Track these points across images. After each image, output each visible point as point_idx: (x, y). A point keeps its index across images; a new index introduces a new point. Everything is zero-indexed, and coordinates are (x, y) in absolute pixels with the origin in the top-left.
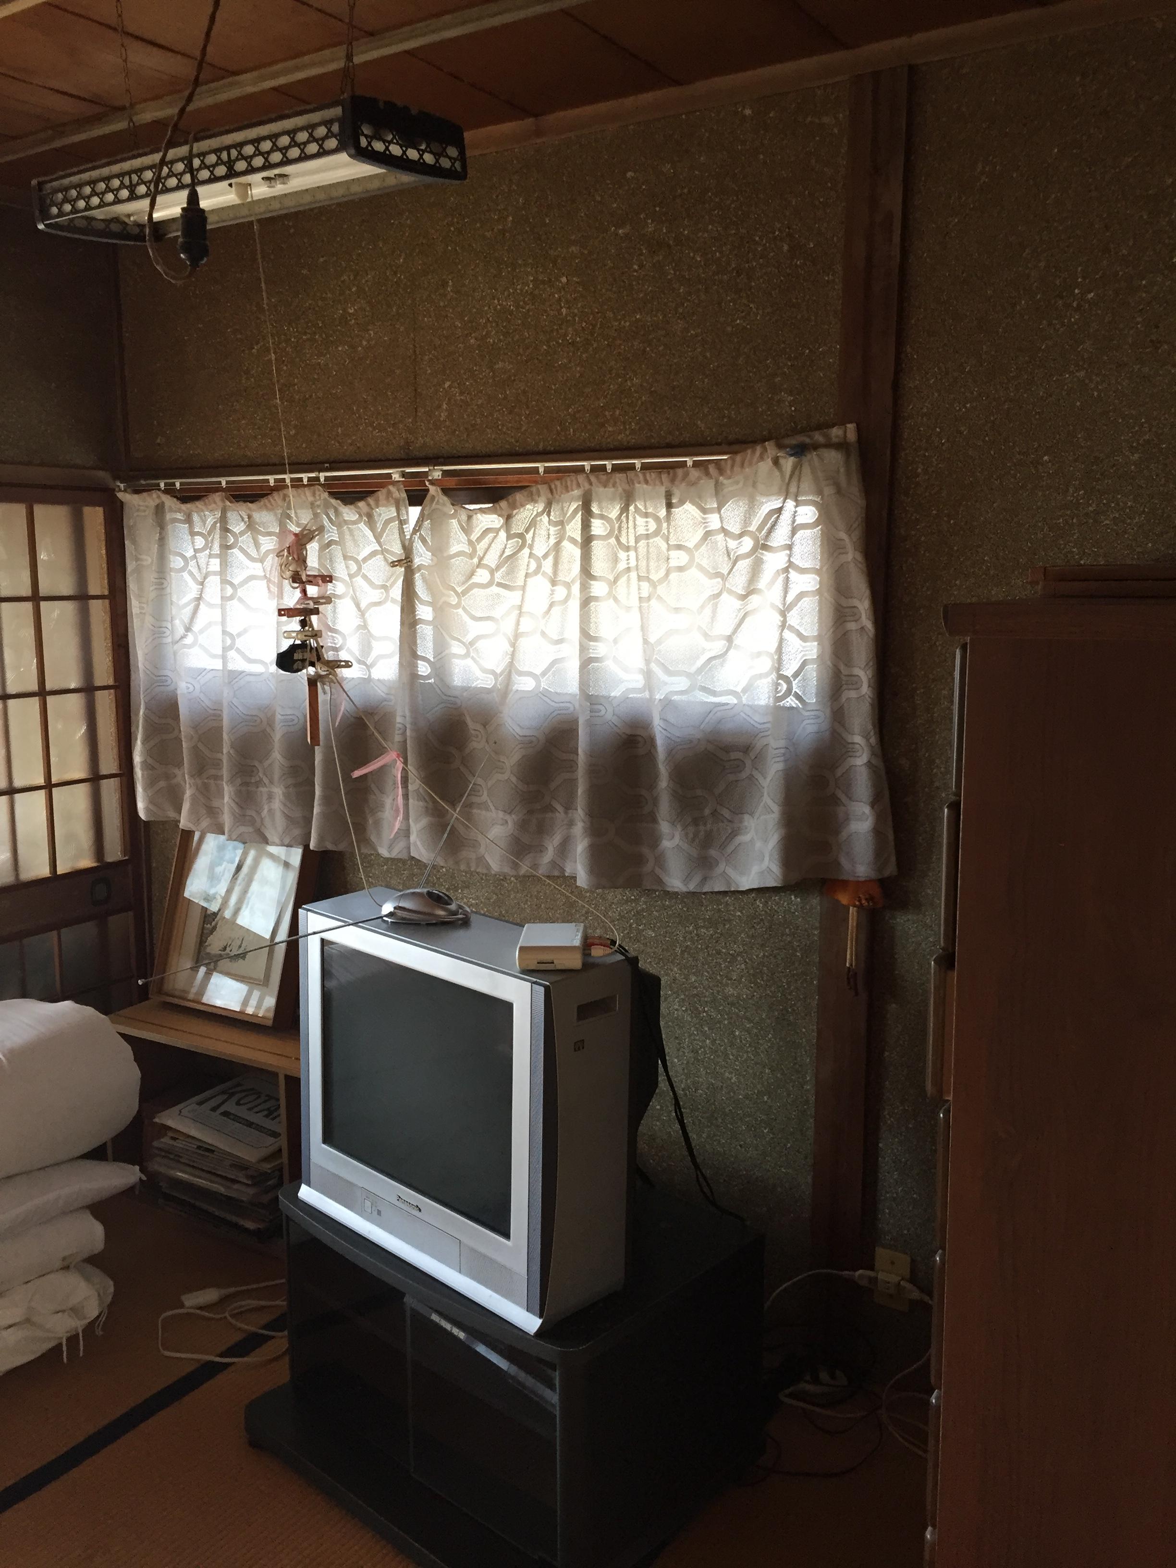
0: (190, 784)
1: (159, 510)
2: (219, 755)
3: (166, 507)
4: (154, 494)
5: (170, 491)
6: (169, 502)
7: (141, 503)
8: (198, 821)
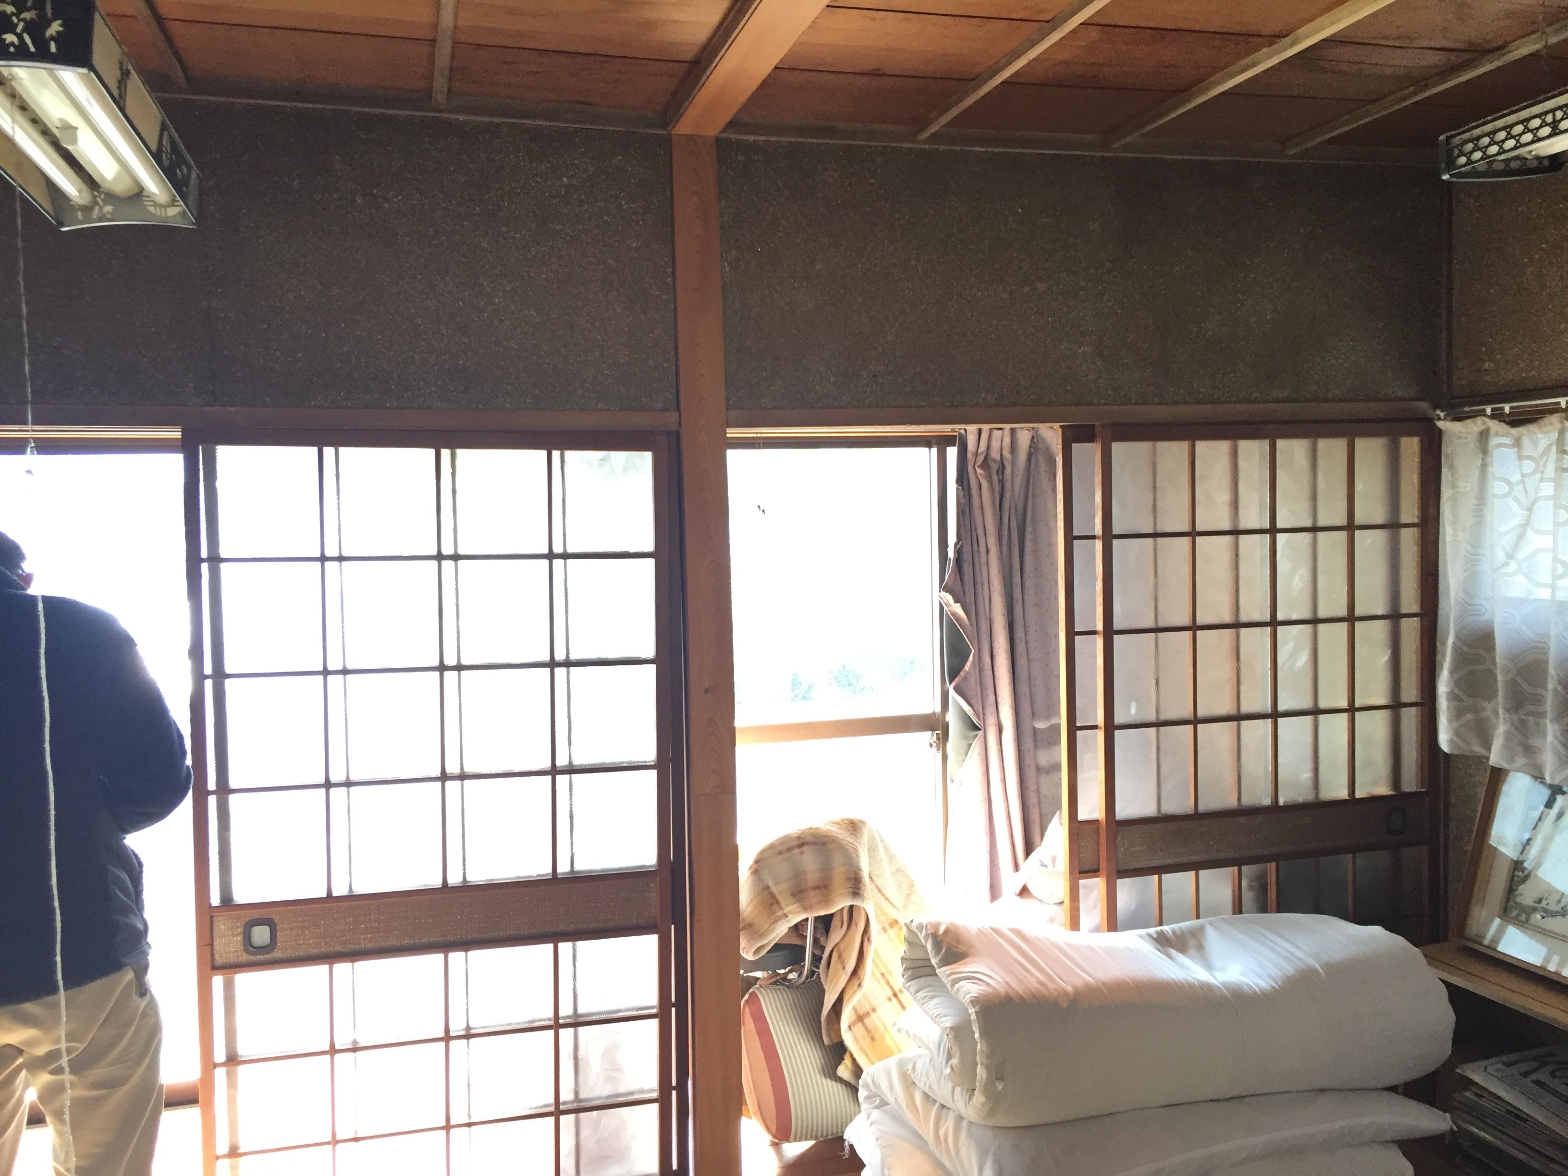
0: (1504, 718)
1: (1484, 436)
2: (1541, 691)
3: (1492, 432)
4: (1479, 420)
5: (1497, 415)
6: (1495, 426)
7: (1463, 430)
8: (1512, 760)
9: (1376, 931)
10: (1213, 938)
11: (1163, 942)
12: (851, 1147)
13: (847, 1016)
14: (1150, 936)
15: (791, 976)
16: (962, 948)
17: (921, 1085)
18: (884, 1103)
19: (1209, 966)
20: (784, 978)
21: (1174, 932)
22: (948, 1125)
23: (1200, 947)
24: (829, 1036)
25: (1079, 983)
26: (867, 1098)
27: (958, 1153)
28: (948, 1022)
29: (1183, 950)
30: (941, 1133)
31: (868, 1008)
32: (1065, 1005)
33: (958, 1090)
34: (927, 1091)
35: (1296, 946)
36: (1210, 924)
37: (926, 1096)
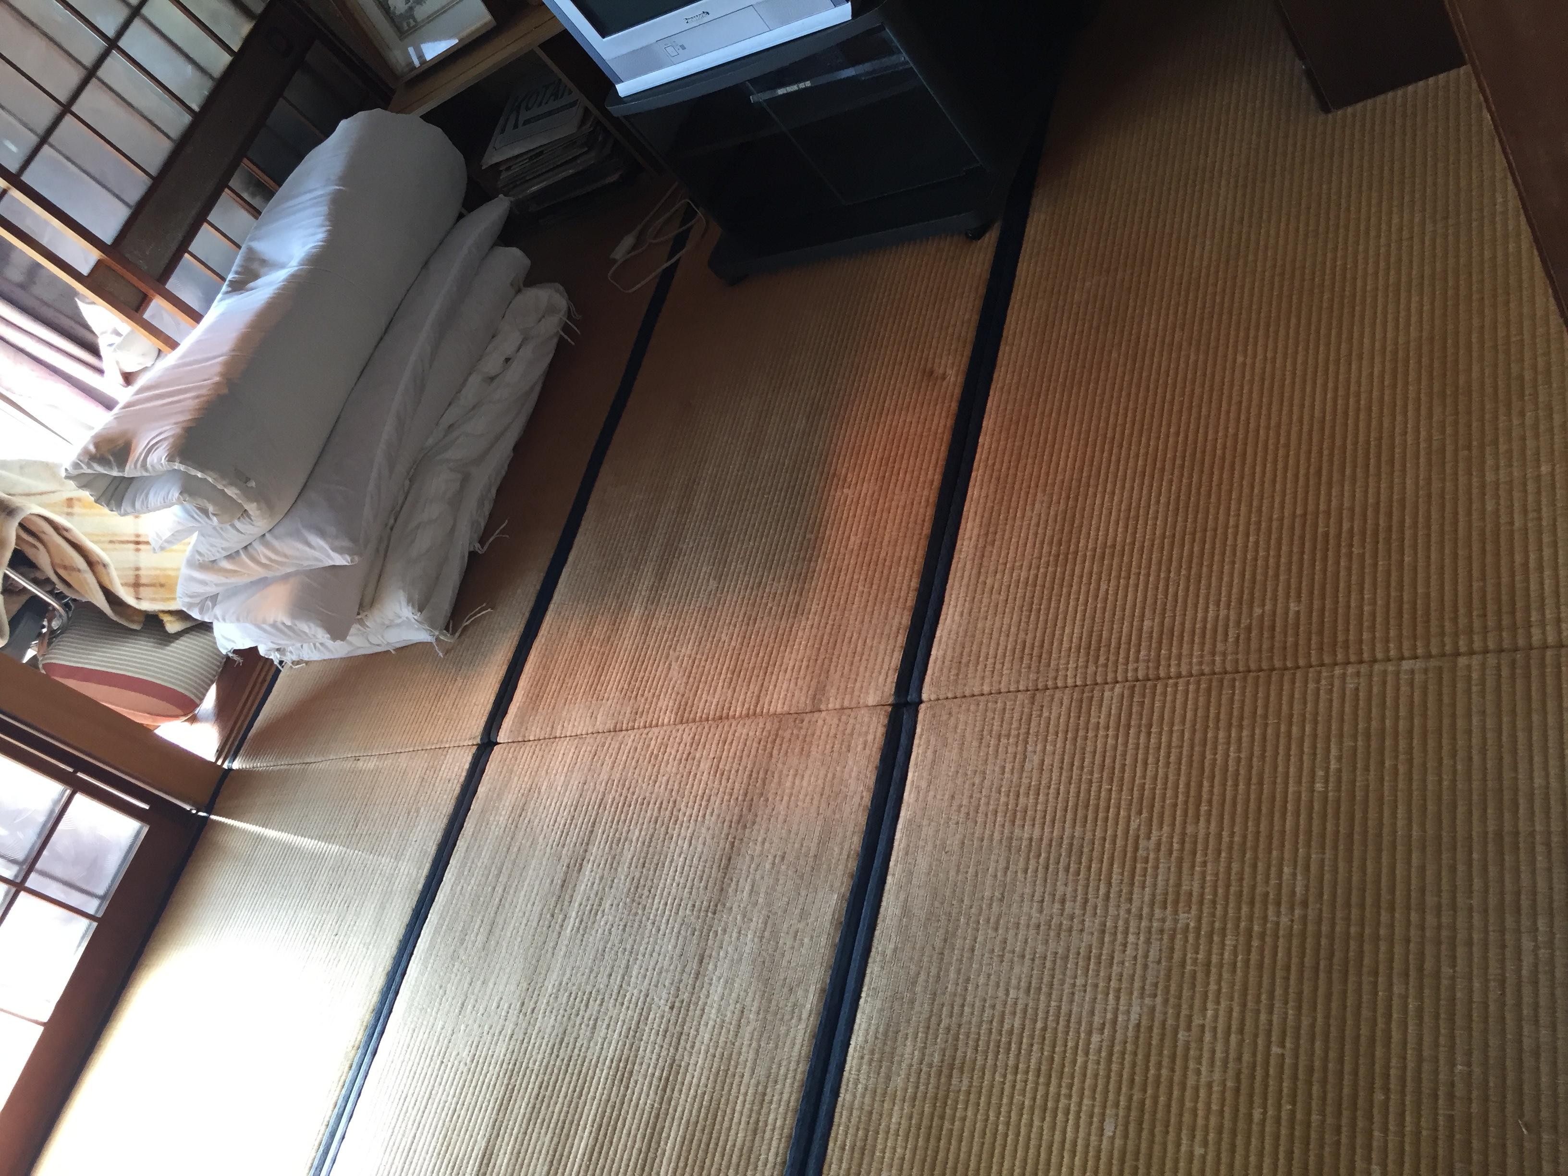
9: (343, 124)
10: (263, 247)
11: (238, 286)
12: (236, 652)
13: (127, 596)
14: (227, 293)
15: (55, 624)
16: (121, 442)
17: (218, 556)
18: (214, 598)
19: (282, 266)
20: (52, 632)
21: (237, 273)
22: (261, 551)
23: (264, 262)
24: (133, 621)
25: (218, 369)
26: (201, 611)
27: (285, 556)
28: (175, 494)
29: (256, 276)
30: (264, 561)
31: (132, 573)
32: (225, 391)
33: (238, 524)
34: (225, 554)
35: (310, 191)
36: (251, 240)
37: (229, 557)
